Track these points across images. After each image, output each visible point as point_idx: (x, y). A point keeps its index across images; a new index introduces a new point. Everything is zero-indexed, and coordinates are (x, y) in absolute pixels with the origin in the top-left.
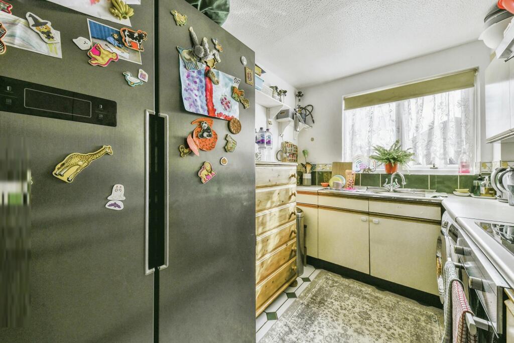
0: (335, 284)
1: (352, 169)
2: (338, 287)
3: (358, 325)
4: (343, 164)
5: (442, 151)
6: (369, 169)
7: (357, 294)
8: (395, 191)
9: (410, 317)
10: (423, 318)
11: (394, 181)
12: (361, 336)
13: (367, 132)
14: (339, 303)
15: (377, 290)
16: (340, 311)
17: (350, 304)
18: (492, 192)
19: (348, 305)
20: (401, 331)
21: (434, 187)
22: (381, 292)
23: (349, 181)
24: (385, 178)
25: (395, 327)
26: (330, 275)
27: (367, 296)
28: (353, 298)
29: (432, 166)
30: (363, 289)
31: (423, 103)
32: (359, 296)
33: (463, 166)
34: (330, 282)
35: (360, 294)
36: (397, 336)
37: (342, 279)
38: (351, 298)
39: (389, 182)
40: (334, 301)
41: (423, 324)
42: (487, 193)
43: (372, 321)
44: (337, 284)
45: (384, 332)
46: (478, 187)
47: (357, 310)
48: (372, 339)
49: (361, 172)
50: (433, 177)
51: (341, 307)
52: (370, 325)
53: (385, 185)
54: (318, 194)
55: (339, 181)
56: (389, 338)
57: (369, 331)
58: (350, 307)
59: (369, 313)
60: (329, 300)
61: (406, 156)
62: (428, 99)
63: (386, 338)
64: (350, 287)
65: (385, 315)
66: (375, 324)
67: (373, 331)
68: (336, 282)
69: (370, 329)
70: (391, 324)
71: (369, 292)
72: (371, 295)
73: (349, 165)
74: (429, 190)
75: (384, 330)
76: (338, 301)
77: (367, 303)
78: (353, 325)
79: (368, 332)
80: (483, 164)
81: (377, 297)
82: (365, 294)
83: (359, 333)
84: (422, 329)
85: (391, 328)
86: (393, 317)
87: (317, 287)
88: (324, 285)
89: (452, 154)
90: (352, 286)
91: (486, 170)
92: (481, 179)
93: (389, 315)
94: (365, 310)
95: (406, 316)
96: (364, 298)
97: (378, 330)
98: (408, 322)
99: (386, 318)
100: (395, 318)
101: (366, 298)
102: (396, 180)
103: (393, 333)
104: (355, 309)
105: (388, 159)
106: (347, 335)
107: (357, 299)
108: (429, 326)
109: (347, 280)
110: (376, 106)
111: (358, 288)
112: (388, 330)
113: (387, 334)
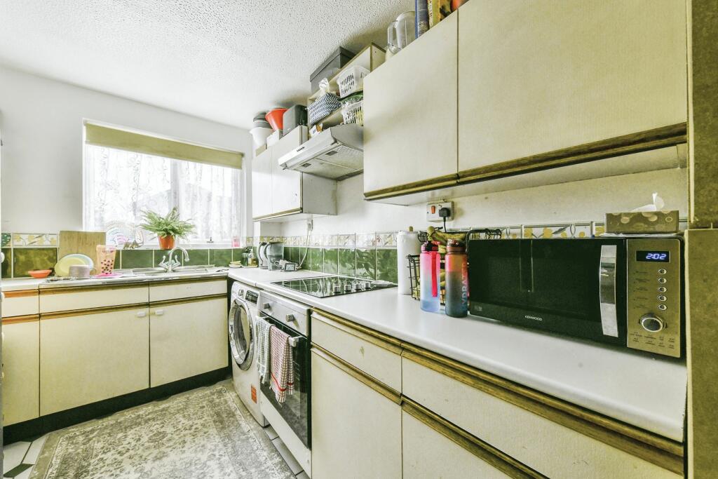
0: (91, 436)
1: (105, 244)
2: (99, 435)
3: (155, 452)
4: (86, 235)
5: (219, 225)
6: (135, 243)
7: (135, 423)
8: (174, 271)
9: (204, 404)
10: (215, 397)
11: (173, 258)
12: (164, 459)
13: (131, 189)
14: (113, 452)
15: (160, 403)
16: (120, 458)
17: (131, 441)
18: (256, 262)
19: (129, 443)
20: (202, 421)
21: (213, 262)
22: (165, 401)
23: (106, 263)
24: (159, 256)
25: (196, 422)
26: (74, 430)
27: (150, 416)
28: (133, 431)
29: (209, 240)
30: (141, 413)
31: (201, 171)
32: (140, 424)
33: (235, 240)
34: (81, 439)
35: (140, 420)
36: (200, 427)
37: (100, 421)
38: (129, 433)
39: (167, 260)
40: (103, 456)
41: (218, 400)
42: (253, 263)
43: (169, 436)
44: (95, 433)
45: (187, 434)
46: (247, 259)
47: (145, 439)
48: (179, 450)
49: (121, 248)
50: (212, 251)
51: (119, 453)
52: (169, 440)
53: (162, 263)
54: (40, 292)
55: (81, 264)
56: (193, 436)
57: (171, 446)
58: (133, 443)
59: (162, 430)
60: (92, 461)
61: (186, 227)
62: (206, 167)
63: (192, 437)
64: (120, 423)
65: (181, 419)
66: (173, 436)
67: (175, 443)
68: (92, 431)
69: (171, 443)
70: (191, 423)
71: (151, 411)
72: (156, 412)
73: (101, 237)
74: (209, 265)
75: (187, 432)
76: (110, 451)
77: (154, 423)
78: (148, 458)
79: (170, 449)
80: (248, 239)
81: (162, 410)
82: (146, 415)
83: (160, 458)
84: (218, 405)
85: (192, 426)
86: (189, 415)
87: (56, 462)
88: (70, 451)
89: (226, 228)
90: (122, 419)
91: (250, 244)
92: (248, 252)
93: (184, 416)
94: (155, 432)
95: (200, 405)
96: (146, 422)
97: (180, 438)
98: (205, 409)
99: (183, 420)
100: (191, 414)
101: (149, 419)
102: (176, 257)
103: (196, 428)
104: (142, 440)
105: (166, 230)
106: (146, 473)
107: (137, 429)
108: (222, 399)
109: (110, 418)
110: (145, 156)
111: (133, 416)
112: (190, 430)
113: (190, 434)
